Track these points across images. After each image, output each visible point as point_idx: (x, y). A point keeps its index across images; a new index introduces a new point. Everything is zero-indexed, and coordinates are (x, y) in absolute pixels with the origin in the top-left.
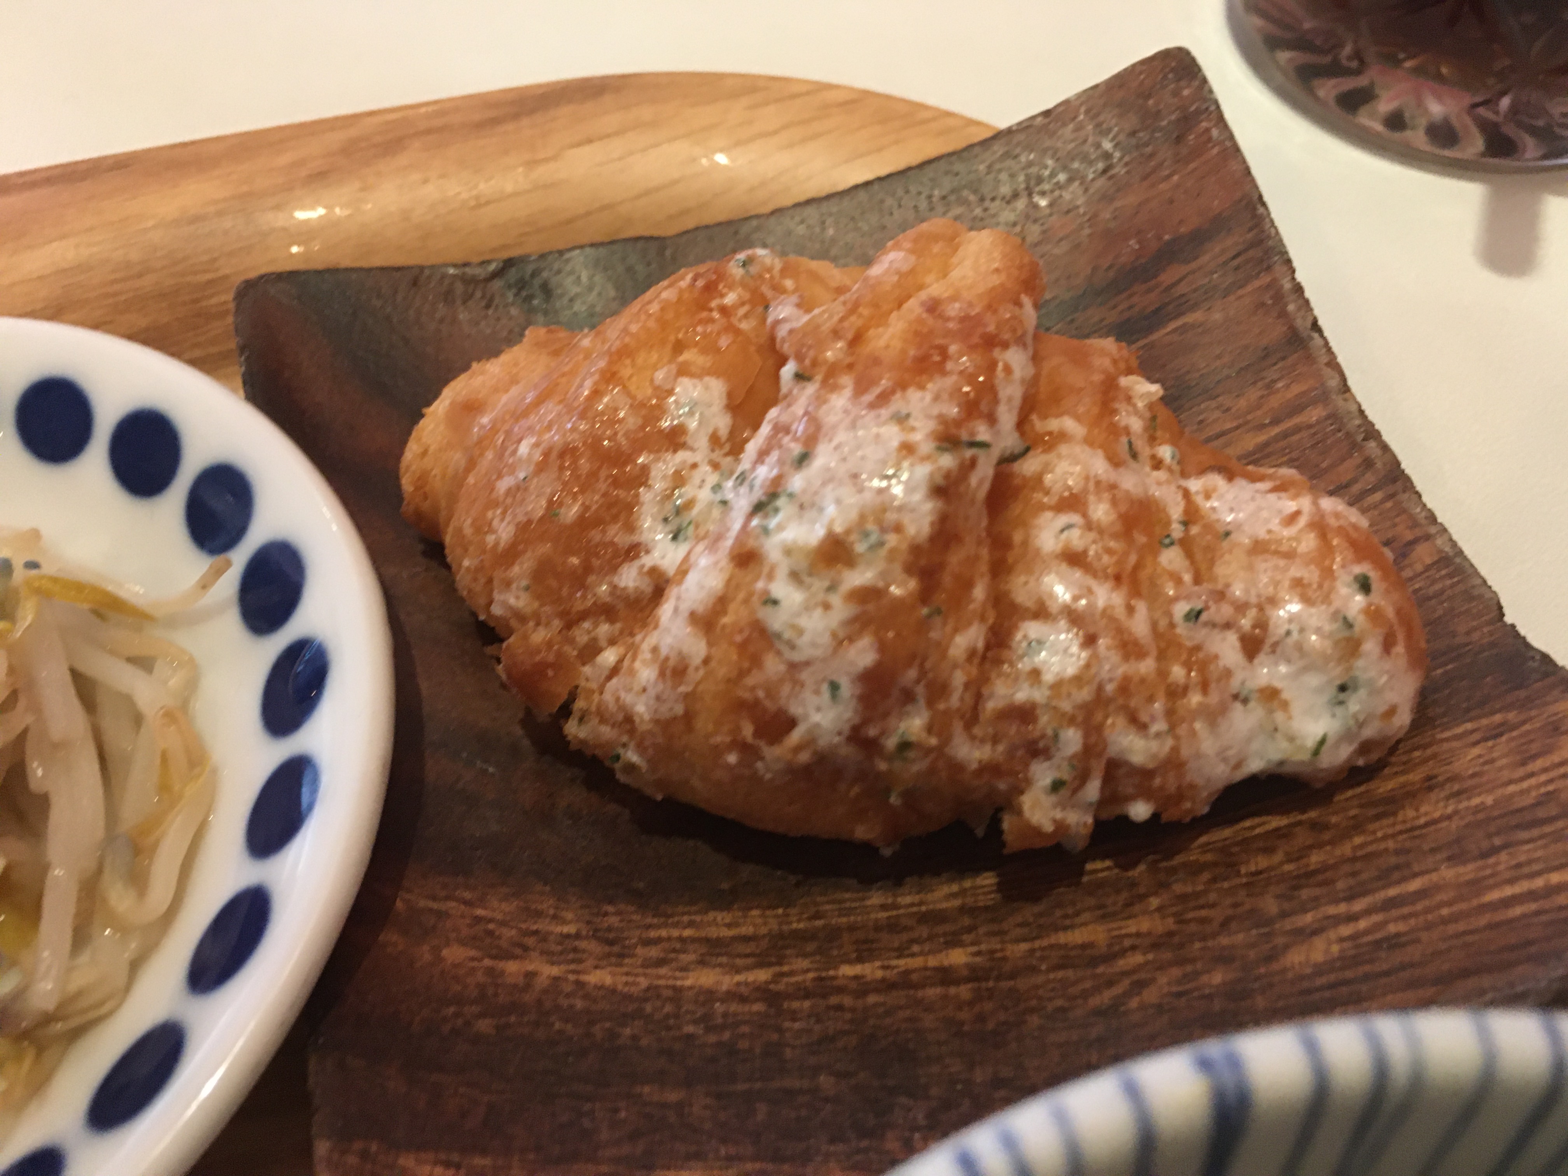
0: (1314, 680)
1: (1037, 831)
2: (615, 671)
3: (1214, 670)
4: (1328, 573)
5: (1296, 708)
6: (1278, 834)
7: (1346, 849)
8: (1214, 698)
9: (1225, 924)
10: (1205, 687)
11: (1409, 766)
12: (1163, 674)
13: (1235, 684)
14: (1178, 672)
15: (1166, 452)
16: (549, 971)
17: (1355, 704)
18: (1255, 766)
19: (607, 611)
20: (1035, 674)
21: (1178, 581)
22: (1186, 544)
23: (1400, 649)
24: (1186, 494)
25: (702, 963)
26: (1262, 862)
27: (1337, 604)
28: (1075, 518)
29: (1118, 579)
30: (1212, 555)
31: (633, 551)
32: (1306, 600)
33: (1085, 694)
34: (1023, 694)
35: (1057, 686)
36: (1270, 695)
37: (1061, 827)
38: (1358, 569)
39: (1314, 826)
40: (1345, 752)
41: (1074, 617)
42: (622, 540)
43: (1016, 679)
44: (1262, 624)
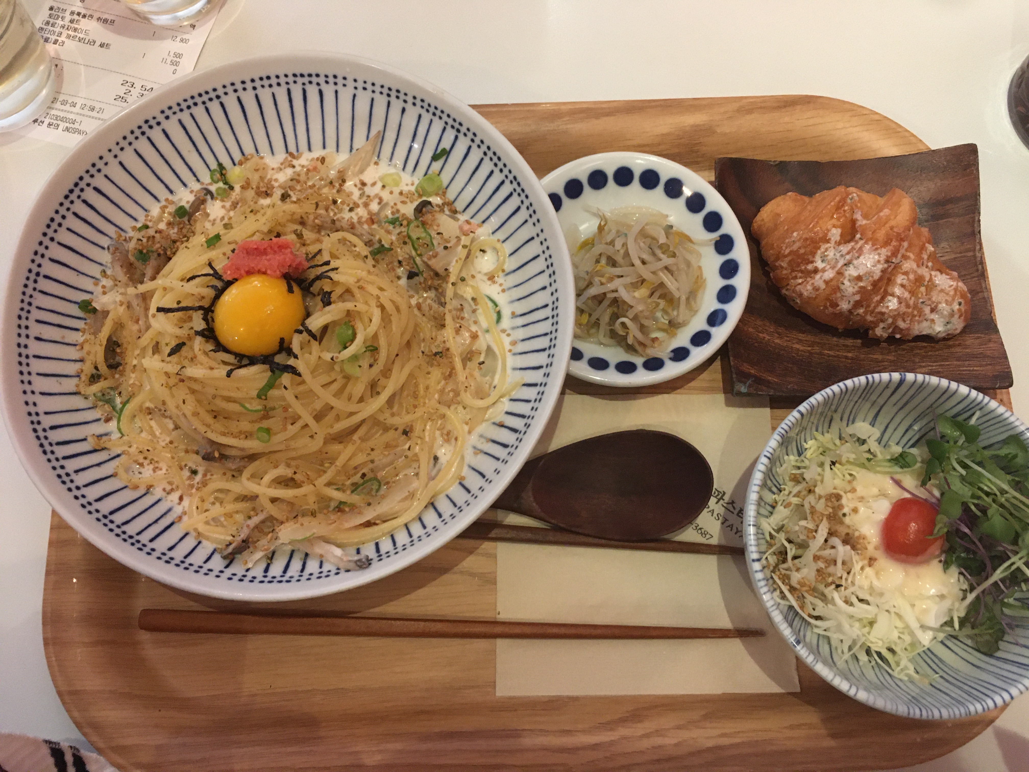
0: (942, 320)
1: (876, 335)
2: (800, 284)
3: (923, 313)
4: (953, 300)
5: (937, 324)
6: (925, 347)
7: (937, 353)
8: (921, 319)
9: (907, 361)
10: (920, 316)
11: (956, 340)
12: (912, 312)
13: (926, 317)
14: (916, 313)
15: (930, 264)
16: (767, 337)
17: (949, 326)
18: (924, 333)
19: (802, 272)
20: (888, 307)
21: (922, 294)
22: (927, 287)
23: (962, 318)
24: (931, 275)
25: (797, 343)
26: (918, 351)
27: (953, 306)
28: (905, 277)
29: (910, 292)
30: (931, 289)
31: (812, 262)
32: (947, 304)
33: (896, 313)
34: (884, 310)
35: (891, 310)
36: (933, 321)
37: (882, 335)
38: (960, 300)
39: (932, 347)
40: (944, 335)
41: (898, 297)
42: (811, 259)
43: (883, 307)
44: (936, 307)
